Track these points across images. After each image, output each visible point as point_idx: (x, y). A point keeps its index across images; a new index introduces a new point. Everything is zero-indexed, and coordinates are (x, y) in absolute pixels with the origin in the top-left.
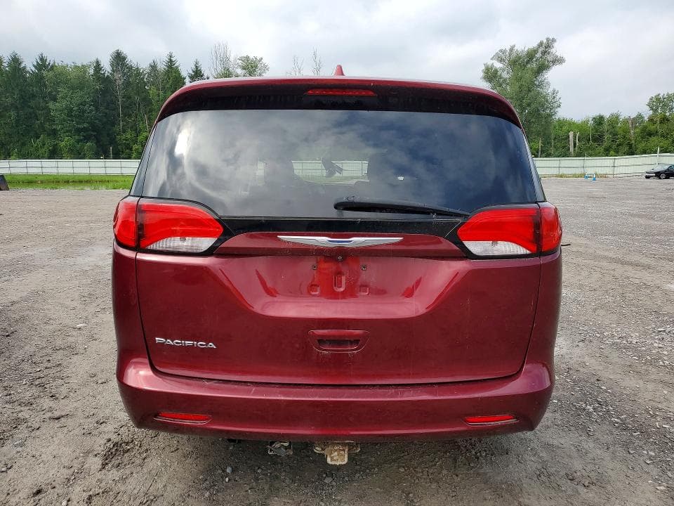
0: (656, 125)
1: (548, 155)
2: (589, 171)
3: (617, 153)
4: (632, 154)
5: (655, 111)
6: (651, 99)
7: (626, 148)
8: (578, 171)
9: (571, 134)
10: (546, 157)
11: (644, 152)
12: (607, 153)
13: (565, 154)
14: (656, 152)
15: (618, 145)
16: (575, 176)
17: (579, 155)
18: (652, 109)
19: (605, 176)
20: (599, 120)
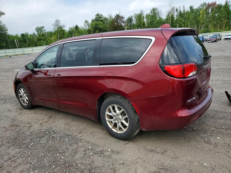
0: (41, 37)
1: (9, 48)
2: (26, 53)
3: (32, 46)
4: (37, 46)
5: (38, 32)
6: (36, 28)
7: (35, 45)
8: (22, 53)
9: (15, 40)
10: (8, 49)
11: (40, 45)
12: (29, 46)
13: (15, 47)
14: (44, 45)
15: (32, 43)
16: (21, 55)
17: (20, 47)
18: (37, 31)
19: (31, 54)
20: (23, 35)
